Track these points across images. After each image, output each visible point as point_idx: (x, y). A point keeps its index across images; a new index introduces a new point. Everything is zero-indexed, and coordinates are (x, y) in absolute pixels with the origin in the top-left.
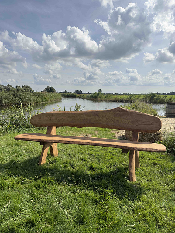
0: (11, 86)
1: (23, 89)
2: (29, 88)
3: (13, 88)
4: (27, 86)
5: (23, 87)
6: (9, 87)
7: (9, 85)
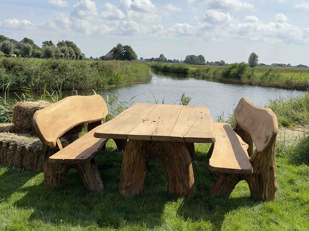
0: (31, 42)
1: (59, 51)
2: (74, 47)
3: (35, 46)
4: (69, 44)
5: (60, 44)
6: (26, 45)
7: (26, 40)
